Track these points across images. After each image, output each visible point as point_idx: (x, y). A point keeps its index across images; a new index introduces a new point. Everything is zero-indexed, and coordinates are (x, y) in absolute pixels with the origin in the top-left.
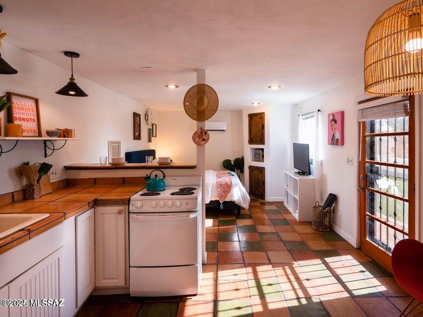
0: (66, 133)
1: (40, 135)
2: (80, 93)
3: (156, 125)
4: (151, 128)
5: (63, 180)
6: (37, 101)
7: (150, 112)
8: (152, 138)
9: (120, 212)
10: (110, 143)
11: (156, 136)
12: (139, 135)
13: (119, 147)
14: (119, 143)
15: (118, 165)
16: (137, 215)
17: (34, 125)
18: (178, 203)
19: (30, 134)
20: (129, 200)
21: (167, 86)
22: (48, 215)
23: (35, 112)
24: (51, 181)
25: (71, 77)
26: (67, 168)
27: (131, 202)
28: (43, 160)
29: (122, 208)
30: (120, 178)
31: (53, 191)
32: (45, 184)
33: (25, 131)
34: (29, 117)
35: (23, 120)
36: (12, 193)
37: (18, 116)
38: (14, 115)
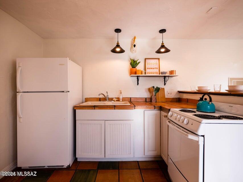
6: (159, 59)
17: (157, 71)
23: (158, 65)
24: (166, 97)
25: (162, 43)
26: (180, 92)
31: (166, 102)
32: (162, 98)
33: (152, 73)
34: (154, 67)
35: (152, 68)
36: (146, 98)
37: (149, 67)
38: (147, 67)
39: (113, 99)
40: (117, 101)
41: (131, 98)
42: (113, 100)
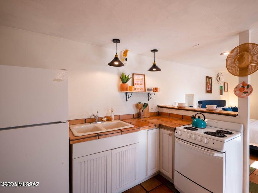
0: (156, 90)
1: (145, 91)
2: (158, 69)
3: (228, 83)
4: (222, 85)
5: (156, 112)
6: (144, 76)
7: (221, 75)
8: (224, 93)
9: (170, 135)
10: (187, 95)
11: (228, 91)
12: (211, 90)
13: (193, 97)
14: (194, 95)
15: (181, 107)
16: (178, 140)
17: (143, 86)
18: (206, 141)
19: (141, 90)
20: (175, 129)
21: (222, 54)
22: (133, 126)
23: (144, 81)
24: (150, 112)
25: (154, 62)
26: (159, 107)
27: (176, 131)
28: (147, 102)
29: (171, 132)
30: (181, 115)
31: (150, 117)
32: (147, 113)
33: (139, 89)
34: (141, 83)
35: (139, 84)
36: (134, 114)
37: (136, 83)
38: (135, 82)
39: (103, 119)
40: (107, 120)
41: (120, 115)
42: (103, 121)
